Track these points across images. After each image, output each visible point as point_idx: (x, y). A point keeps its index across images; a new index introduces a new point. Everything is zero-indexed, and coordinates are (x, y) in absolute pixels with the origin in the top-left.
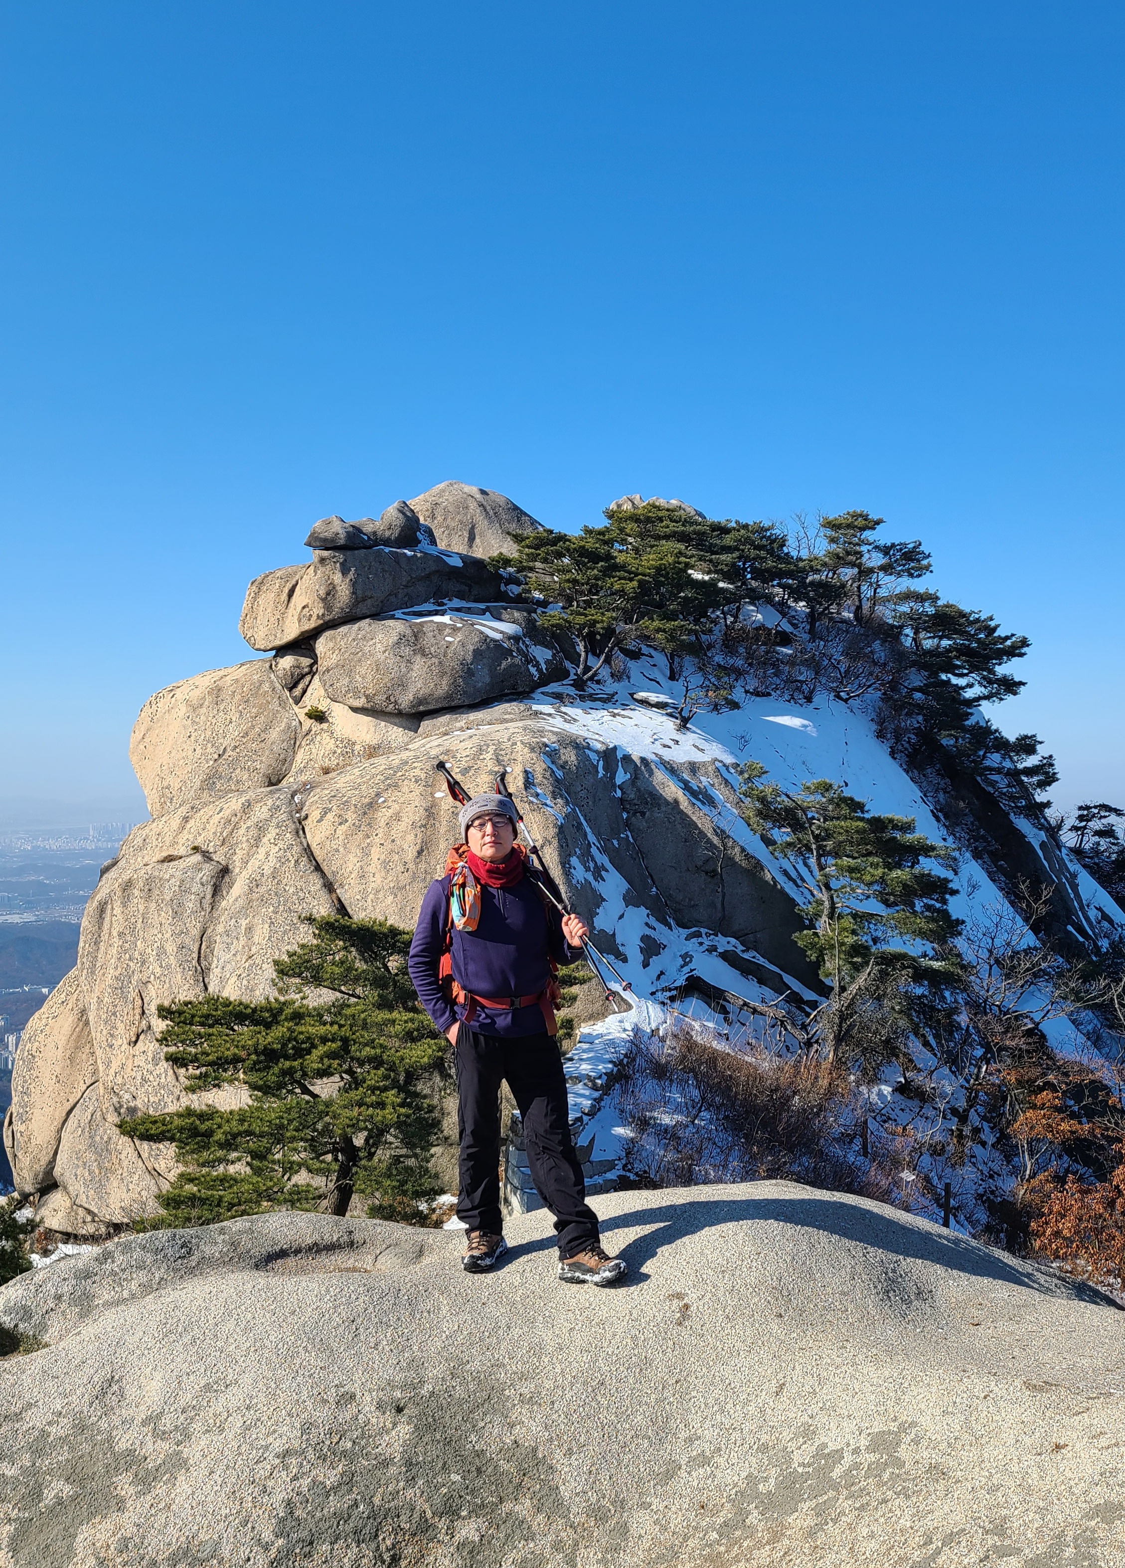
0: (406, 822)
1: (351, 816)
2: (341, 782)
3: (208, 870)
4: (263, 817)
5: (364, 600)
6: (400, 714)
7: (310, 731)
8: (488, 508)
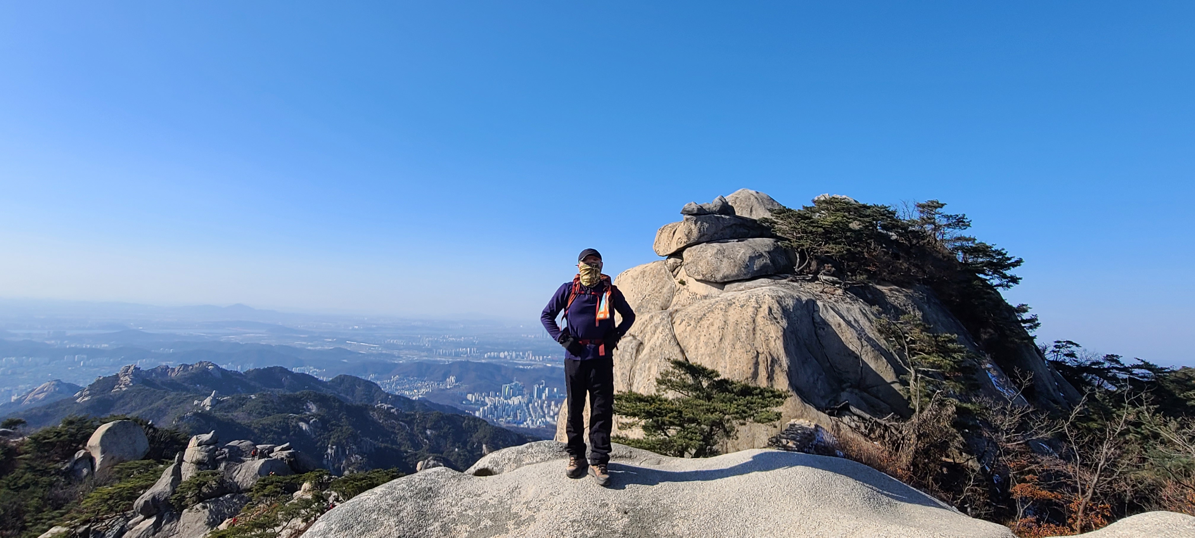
0: (716, 327)
1: (693, 323)
2: (690, 309)
3: (635, 343)
4: (657, 322)
5: (704, 235)
6: (716, 282)
7: (679, 289)
8: (759, 199)
